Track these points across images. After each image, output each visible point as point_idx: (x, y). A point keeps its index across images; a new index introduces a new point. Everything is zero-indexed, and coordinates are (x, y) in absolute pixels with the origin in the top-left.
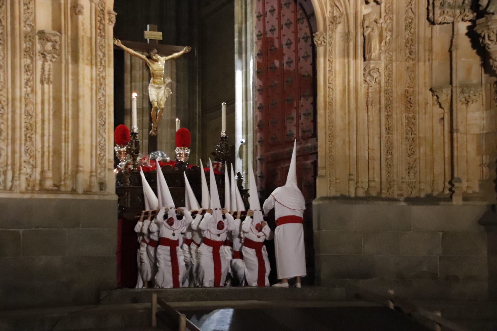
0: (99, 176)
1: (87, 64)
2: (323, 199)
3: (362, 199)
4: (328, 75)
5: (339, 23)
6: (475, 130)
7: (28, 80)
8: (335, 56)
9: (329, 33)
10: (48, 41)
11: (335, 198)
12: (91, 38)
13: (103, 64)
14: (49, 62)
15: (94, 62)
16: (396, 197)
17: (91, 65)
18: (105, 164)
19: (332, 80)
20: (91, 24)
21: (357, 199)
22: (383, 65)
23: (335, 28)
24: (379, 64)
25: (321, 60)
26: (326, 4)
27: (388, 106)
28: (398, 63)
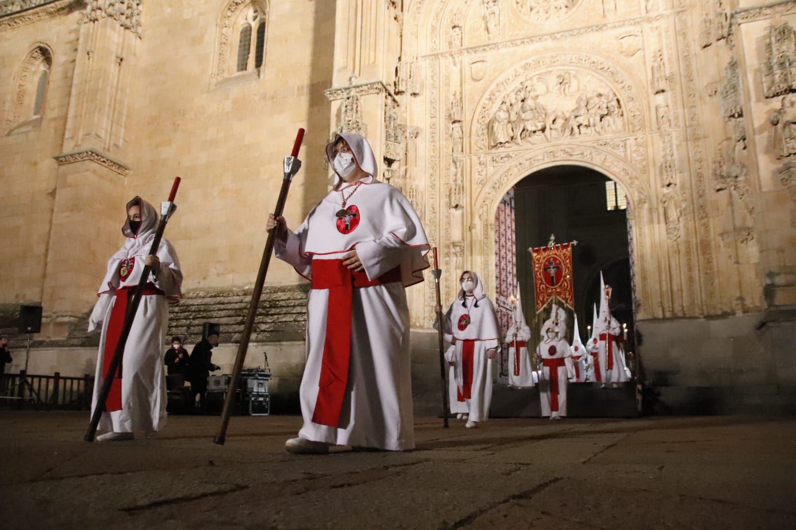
1: (478, 255)
2: (641, 321)
3: (668, 319)
4: (638, 237)
5: (645, 203)
6: (754, 261)
7: (447, 269)
8: (644, 224)
9: (637, 210)
10: (457, 246)
11: (648, 320)
12: (481, 241)
13: (487, 254)
16: (697, 315)
17: (481, 255)
19: (642, 240)
20: (480, 233)
21: (665, 319)
22: (681, 225)
23: (642, 206)
24: (678, 224)
25: (634, 228)
26: (634, 193)
27: (688, 253)
28: (693, 222)
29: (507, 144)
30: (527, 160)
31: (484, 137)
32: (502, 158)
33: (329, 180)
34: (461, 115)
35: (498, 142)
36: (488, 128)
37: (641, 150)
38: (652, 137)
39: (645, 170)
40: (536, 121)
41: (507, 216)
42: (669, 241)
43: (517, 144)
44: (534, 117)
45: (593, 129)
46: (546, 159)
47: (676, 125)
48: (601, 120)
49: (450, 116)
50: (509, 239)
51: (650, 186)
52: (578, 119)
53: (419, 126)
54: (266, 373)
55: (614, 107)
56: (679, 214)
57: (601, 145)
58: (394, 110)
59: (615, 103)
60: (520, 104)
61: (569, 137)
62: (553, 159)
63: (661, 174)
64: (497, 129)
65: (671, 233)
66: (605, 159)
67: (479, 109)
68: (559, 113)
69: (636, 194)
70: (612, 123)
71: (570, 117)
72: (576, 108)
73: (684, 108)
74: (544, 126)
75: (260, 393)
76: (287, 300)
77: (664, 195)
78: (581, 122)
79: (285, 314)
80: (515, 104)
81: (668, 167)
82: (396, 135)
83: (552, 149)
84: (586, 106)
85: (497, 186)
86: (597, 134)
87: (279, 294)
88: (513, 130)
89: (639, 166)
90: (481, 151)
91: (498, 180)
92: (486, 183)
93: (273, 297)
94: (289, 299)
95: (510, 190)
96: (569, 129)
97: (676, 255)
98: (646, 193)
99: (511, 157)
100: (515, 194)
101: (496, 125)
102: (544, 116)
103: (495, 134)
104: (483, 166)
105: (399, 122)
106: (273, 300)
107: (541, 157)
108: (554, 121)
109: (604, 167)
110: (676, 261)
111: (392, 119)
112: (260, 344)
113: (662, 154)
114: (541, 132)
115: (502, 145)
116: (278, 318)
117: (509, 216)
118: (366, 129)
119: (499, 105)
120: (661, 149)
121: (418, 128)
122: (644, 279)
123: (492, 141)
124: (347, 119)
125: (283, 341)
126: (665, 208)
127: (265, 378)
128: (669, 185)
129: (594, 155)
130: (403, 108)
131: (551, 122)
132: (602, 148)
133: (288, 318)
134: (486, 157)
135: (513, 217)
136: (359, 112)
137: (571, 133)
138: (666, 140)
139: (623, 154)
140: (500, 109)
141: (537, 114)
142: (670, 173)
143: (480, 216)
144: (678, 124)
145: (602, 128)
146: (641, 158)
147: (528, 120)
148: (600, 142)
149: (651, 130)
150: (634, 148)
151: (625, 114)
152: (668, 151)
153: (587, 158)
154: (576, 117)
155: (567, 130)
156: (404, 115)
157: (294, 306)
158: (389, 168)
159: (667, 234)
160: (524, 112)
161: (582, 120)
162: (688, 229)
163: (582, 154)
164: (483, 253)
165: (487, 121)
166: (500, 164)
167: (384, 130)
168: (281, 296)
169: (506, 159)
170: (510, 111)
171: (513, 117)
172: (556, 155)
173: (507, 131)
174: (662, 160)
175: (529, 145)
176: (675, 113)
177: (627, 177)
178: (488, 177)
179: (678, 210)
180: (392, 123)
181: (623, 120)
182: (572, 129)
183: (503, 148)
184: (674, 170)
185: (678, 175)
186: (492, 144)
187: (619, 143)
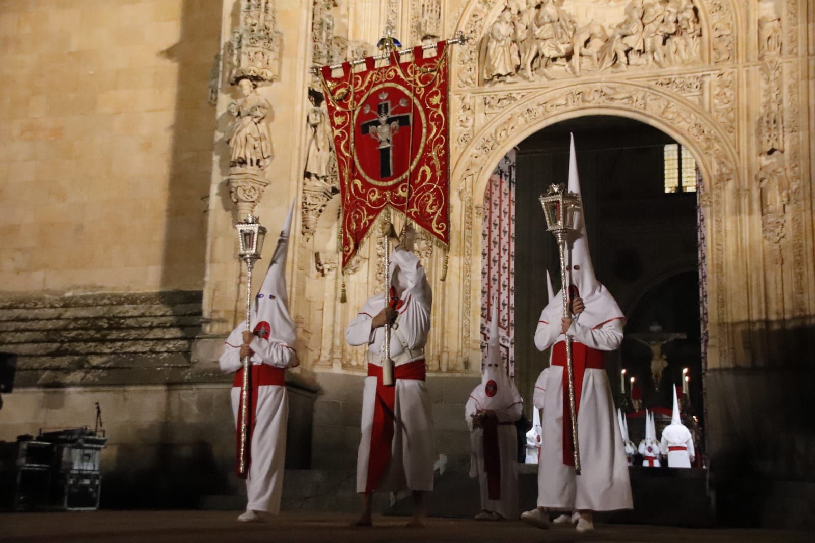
0: (464, 356)
1: (456, 255)
2: (714, 370)
4: (715, 236)
5: (728, 180)
8: (725, 215)
9: (714, 192)
12: (461, 232)
13: (469, 253)
14: (425, 257)
15: (462, 252)
17: (460, 255)
18: (469, 344)
19: (721, 240)
20: (461, 220)
22: (788, 217)
23: (724, 186)
24: (782, 216)
25: (708, 221)
26: (711, 163)
27: (798, 263)
28: (809, 212)
29: (509, 77)
30: (539, 105)
31: (472, 65)
32: (499, 100)
33: (217, 122)
34: (437, 27)
35: (494, 74)
36: (479, 49)
37: (728, 94)
38: (747, 71)
39: (732, 127)
40: (558, 42)
41: (503, 195)
42: (766, 242)
43: (525, 78)
44: (556, 33)
45: (650, 57)
46: (570, 102)
47: (791, 52)
48: (664, 43)
49: (419, 27)
50: (505, 232)
51: (738, 154)
52: (626, 40)
53: (368, 42)
54: (97, 437)
55: (688, 20)
56: (786, 199)
57: (662, 84)
58: (328, 13)
59: (689, 14)
60: (533, 12)
61: (610, 69)
62: (581, 105)
63: (759, 133)
64: (494, 53)
65: (771, 231)
66: (667, 107)
67: (467, 18)
68: (596, 30)
69: (715, 166)
70: (681, 47)
71: (613, 37)
72: (625, 23)
73: (808, 22)
74: (570, 50)
75: (84, 472)
76: (140, 317)
77: (761, 169)
78: (631, 45)
79: (135, 340)
80: (525, 10)
81: (772, 122)
82: (331, 53)
83: (581, 88)
84: (642, 19)
85: (489, 146)
86: (656, 66)
87: (127, 307)
88: (519, 56)
89: (723, 119)
90: (467, 87)
91: (491, 135)
92: (471, 140)
93: (117, 311)
94: (143, 315)
95: (511, 152)
96: (610, 55)
97: (779, 267)
98: (730, 165)
99: (515, 99)
100: (517, 158)
101: (493, 45)
102: (571, 33)
103: (490, 60)
104: (467, 112)
105: (335, 32)
106: (114, 317)
107: (562, 101)
108: (587, 42)
109: (664, 120)
110: (776, 276)
111: (325, 27)
112: (88, 389)
113: (764, 100)
114: (564, 59)
115: (501, 78)
116: (121, 347)
117: (506, 194)
118: (281, 40)
119: (499, 13)
120: (762, 93)
121: (366, 43)
122: (722, 303)
123: (485, 71)
124: (249, 21)
125: (131, 384)
126: (761, 189)
127: (95, 446)
128: (771, 152)
129: (648, 100)
130: (342, 10)
131: (582, 44)
132: (664, 89)
133: (139, 348)
134: (474, 97)
135: (513, 195)
136: (270, 12)
137: (613, 65)
138: (772, 78)
139: (696, 100)
140: (500, 19)
141: (559, 30)
142: (774, 132)
143: (460, 192)
144: (795, 51)
145: (665, 56)
146: (727, 106)
147: (544, 39)
148: (661, 80)
149: (748, 60)
150: (718, 90)
151: (705, 33)
152: (774, 95)
153: (638, 106)
154: (624, 36)
155: (607, 57)
156: (344, 21)
157: (151, 328)
158: (317, 108)
159: (764, 231)
160: (539, 26)
161: (634, 42)
162: (799, 225)
163: (630, 97)
164: (464, 253)
165: (479, 37)
166: (496, 110)
167: (310, 44)
168: (129, 310)
169: (505, 101)
170: (516, 23)
171: (521, 34)
172: (587, 98)
173: (511, 56)
174: (762, 110)
175: (544, 79)
176: (791, 31)
177: (702, 137)
178: (475, 131)
179: (784, 193)
180: (324, 34)
181: (702, 43)
182: (616, 55)
183: (502, 84)
184: (781, 126)
185: (788, 136)
186: (486, 77)
187: (692, 80)
